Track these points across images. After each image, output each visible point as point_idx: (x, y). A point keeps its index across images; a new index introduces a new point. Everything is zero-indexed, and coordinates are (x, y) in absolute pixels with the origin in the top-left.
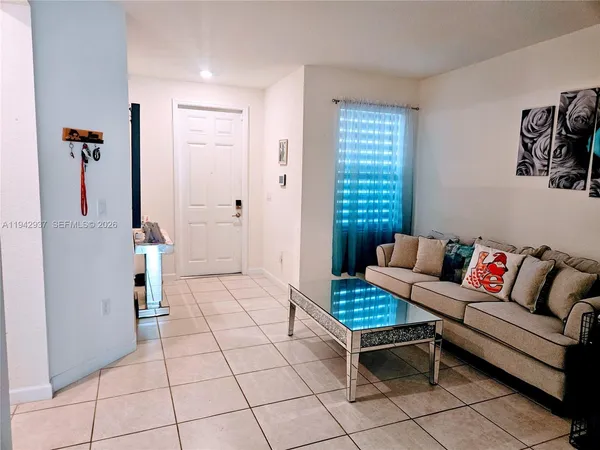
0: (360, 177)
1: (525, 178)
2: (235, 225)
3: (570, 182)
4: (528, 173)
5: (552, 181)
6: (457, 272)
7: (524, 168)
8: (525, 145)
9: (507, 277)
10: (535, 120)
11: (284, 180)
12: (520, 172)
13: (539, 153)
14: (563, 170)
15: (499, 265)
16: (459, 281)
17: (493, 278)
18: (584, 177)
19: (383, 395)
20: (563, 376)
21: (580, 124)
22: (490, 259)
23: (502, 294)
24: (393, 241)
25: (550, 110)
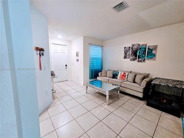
0: (94, 59)
1: (126, 59)
2: (65, 70)
3: (134, 60)
4: (126, 58)
5: (130, 60)
6: (116, 77)
7: (125, 57)
8: (125, 53)
9: (126, 77)
10: (127, 49)
11: (78, 60)
12: (124, 58)
13: (128, 55)
14: (132, 58)
15: (125, 75)
16: (117, 78)
17: (124, 77)
18: (136, 59)
19: (112, 103)
20: (142, 93)
21: (135, 50)
22: (123, 74)
23: (126, 80)
24: (102, 71)
25: (130, 47)
